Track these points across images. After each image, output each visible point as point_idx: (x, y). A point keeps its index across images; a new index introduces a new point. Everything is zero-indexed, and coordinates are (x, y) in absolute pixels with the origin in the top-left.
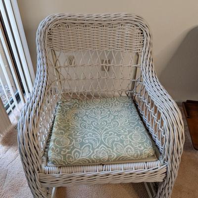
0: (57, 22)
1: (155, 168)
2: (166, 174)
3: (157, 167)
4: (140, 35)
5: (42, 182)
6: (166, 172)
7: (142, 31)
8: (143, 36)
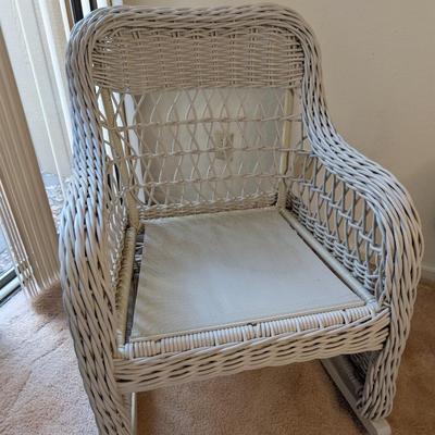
0: (112, 24)
1: (366, 318)
2: (389, 331)
3: (369, 316)
4: (295, 49)
5: (122, 381)
6: (389, 326)
7: (298, 41)
8: (302, 52)
